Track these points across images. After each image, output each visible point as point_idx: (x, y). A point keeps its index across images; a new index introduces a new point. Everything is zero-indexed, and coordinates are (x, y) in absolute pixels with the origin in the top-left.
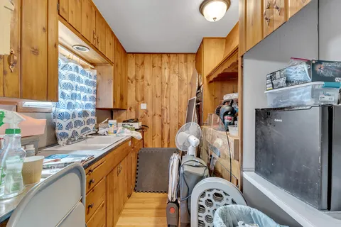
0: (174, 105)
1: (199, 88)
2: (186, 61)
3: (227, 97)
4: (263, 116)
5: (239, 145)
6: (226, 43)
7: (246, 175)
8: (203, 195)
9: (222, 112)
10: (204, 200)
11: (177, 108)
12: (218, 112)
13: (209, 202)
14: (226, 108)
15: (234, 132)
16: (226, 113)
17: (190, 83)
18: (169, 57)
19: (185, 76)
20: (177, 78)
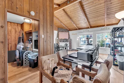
0: (13, 38)
1: (23, 34)
2: (18, 25)
3: (30, 37)
4: (35, 41)
5: (32, 45)
6: (30, 25)
7: (33, 49)
8: (26, 53)
9: (29, 40)
10: (26, 54)
11: (14, 39)
12: (28, 40)
13: (27, 54)
14: (30, 39)
15: (31, 44)
16: (30, 41)
17: (19, 32)
18: (11, 23)
19: (17, 30)
20: (14, 30)
